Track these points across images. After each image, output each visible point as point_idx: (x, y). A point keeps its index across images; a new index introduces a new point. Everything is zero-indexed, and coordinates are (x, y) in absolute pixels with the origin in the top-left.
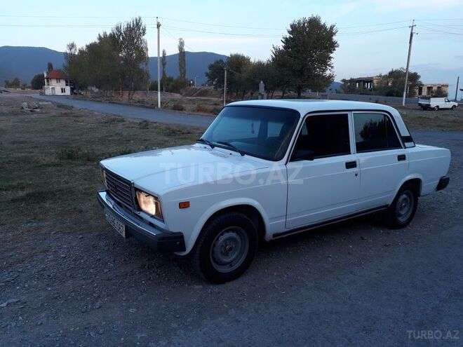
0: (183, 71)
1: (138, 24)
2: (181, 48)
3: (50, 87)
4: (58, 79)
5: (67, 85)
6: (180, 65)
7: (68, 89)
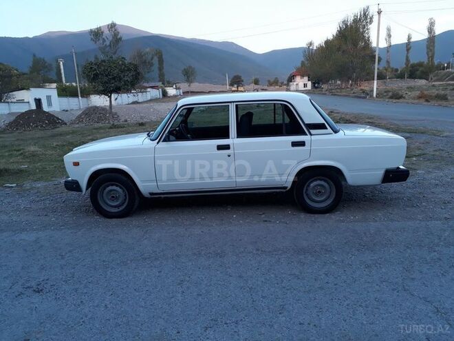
0: (430, 54)
1: (365, 14)
2: (430, 30)
3: (295, 83)
4: (302, 76)
5: (309, 80)
6: (428, 48)
7: (309, 84)
